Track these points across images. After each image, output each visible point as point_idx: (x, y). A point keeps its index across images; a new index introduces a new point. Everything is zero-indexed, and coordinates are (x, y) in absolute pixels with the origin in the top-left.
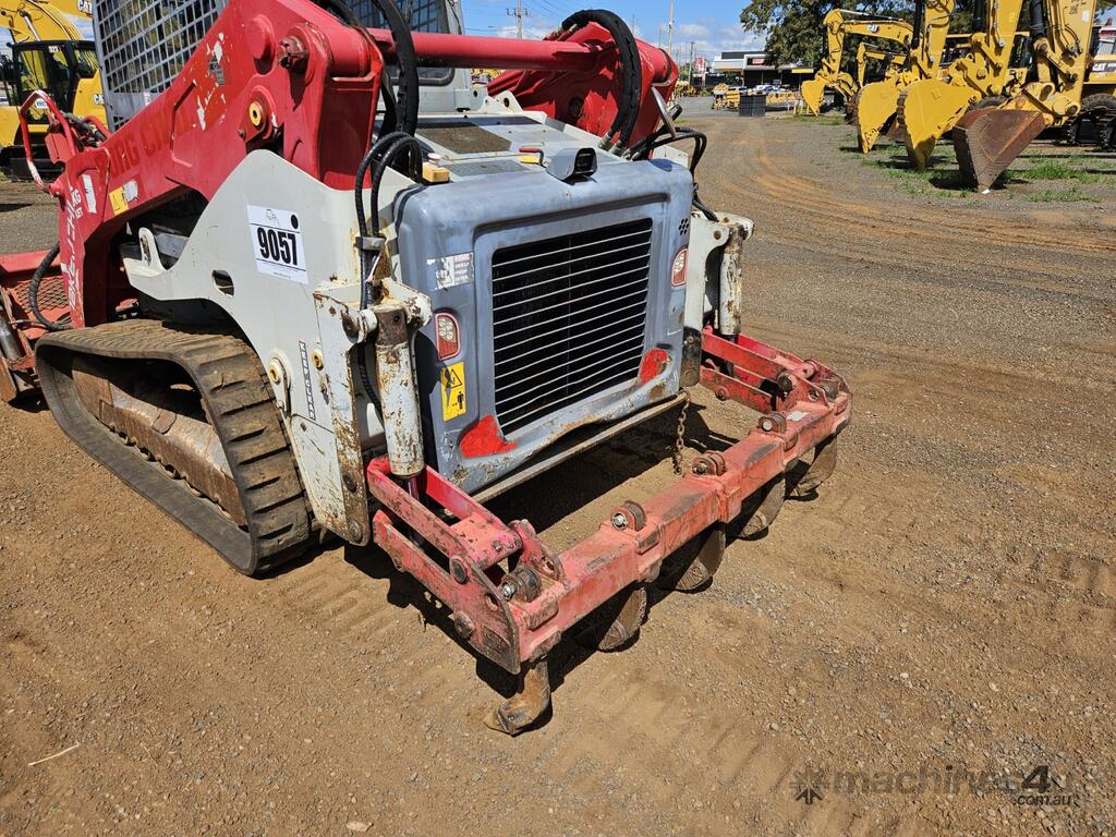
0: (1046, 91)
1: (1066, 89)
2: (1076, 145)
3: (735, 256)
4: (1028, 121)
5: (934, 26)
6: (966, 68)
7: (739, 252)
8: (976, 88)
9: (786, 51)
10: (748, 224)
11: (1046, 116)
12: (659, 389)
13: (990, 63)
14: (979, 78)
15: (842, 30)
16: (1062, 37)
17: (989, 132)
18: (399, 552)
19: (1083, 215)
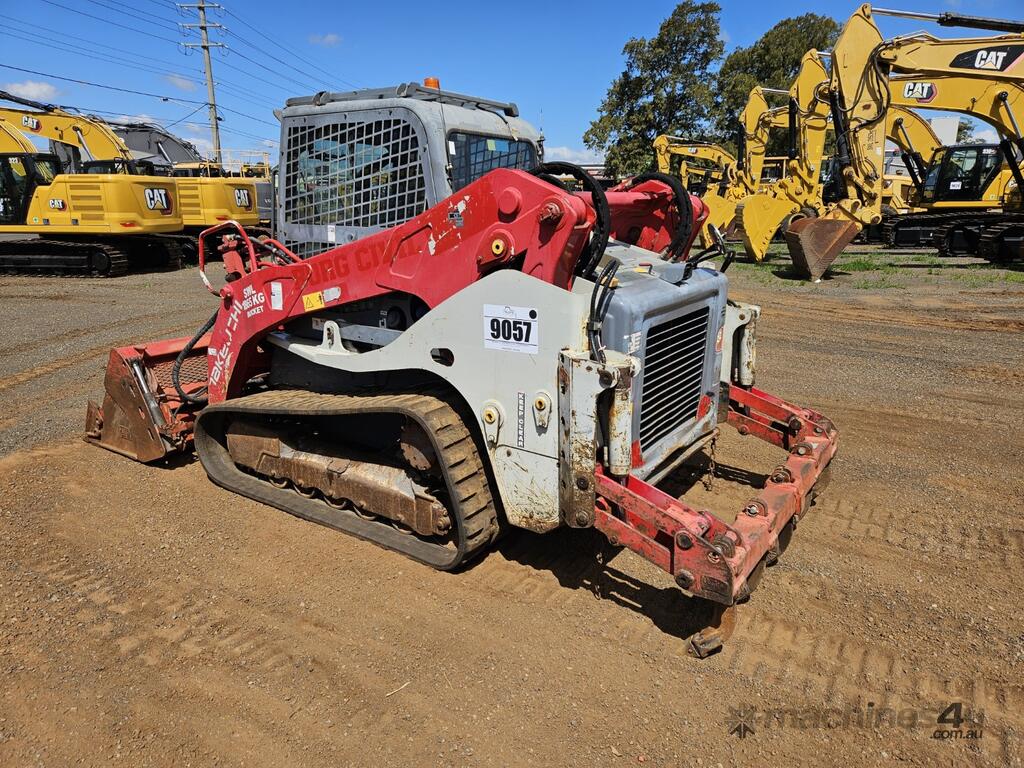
0: (855, 206)
1: (870, 205)
2: (867, 244)
3: (752, 331)
4: (845, 228)
5: (754, 153)
6: (786, 186)
7: (755, 328)
8: (796, 201)
9: (621, 165)
10: (758, 309)
11: (858, 224)
12: (707, 424)
13: (803, 183)
14: (797, 194)
15: (668, 151)
16: (863, 167)
17: (817, 236)
18: (618, 532)
19: (897, 299)
